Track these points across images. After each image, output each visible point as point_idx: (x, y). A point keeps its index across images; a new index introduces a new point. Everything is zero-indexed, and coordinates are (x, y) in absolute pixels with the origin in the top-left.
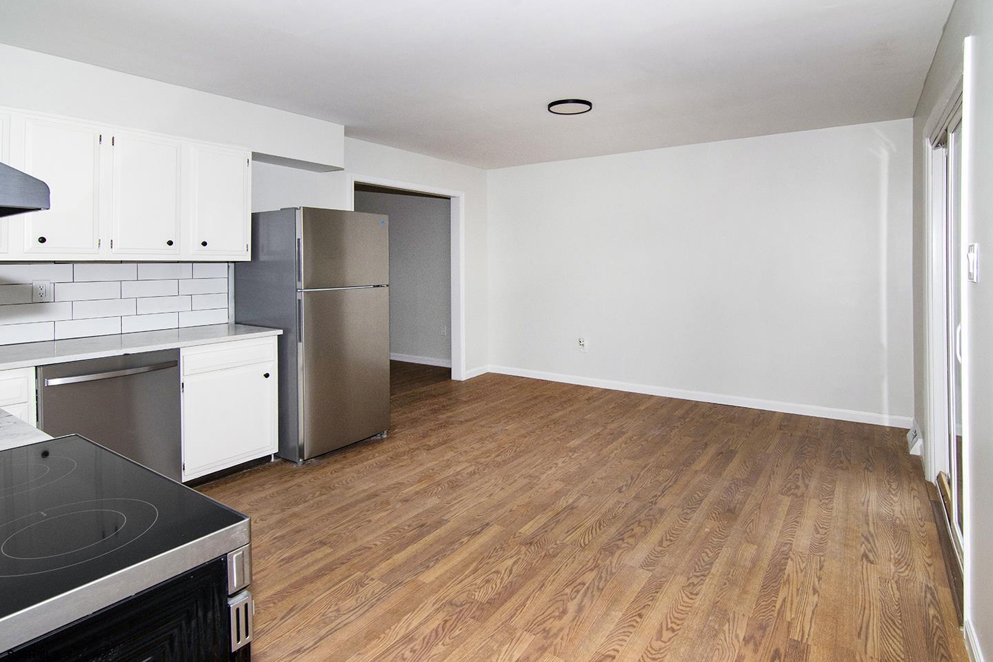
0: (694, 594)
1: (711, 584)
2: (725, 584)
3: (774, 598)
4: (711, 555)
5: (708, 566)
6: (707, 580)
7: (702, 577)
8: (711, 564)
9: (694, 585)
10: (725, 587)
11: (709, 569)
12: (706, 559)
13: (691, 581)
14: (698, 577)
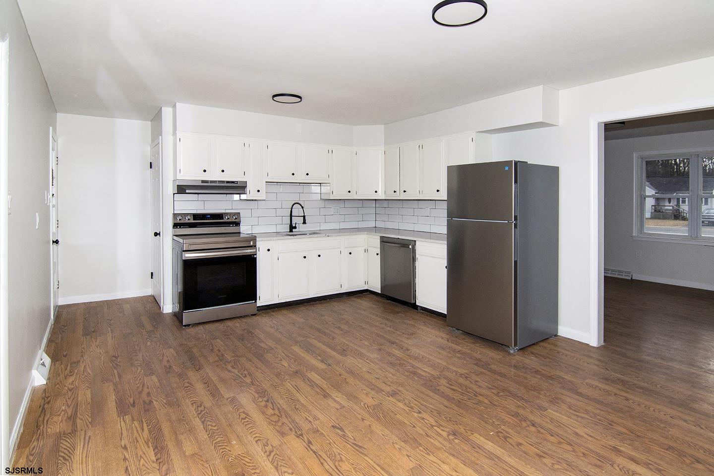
0: (193, 403)
1: (191, 412)
2: (183, 417)
3: (150, 427)
4: (210, 427)
5: (203, 420)
6: (195, 413)
7: (199, 412)
8: (203, 422)
9: (198, 407)
10: (182, 416)
11: (200, 419)
12: (209, 423)
13: (203, 407)
14: (201, 411)
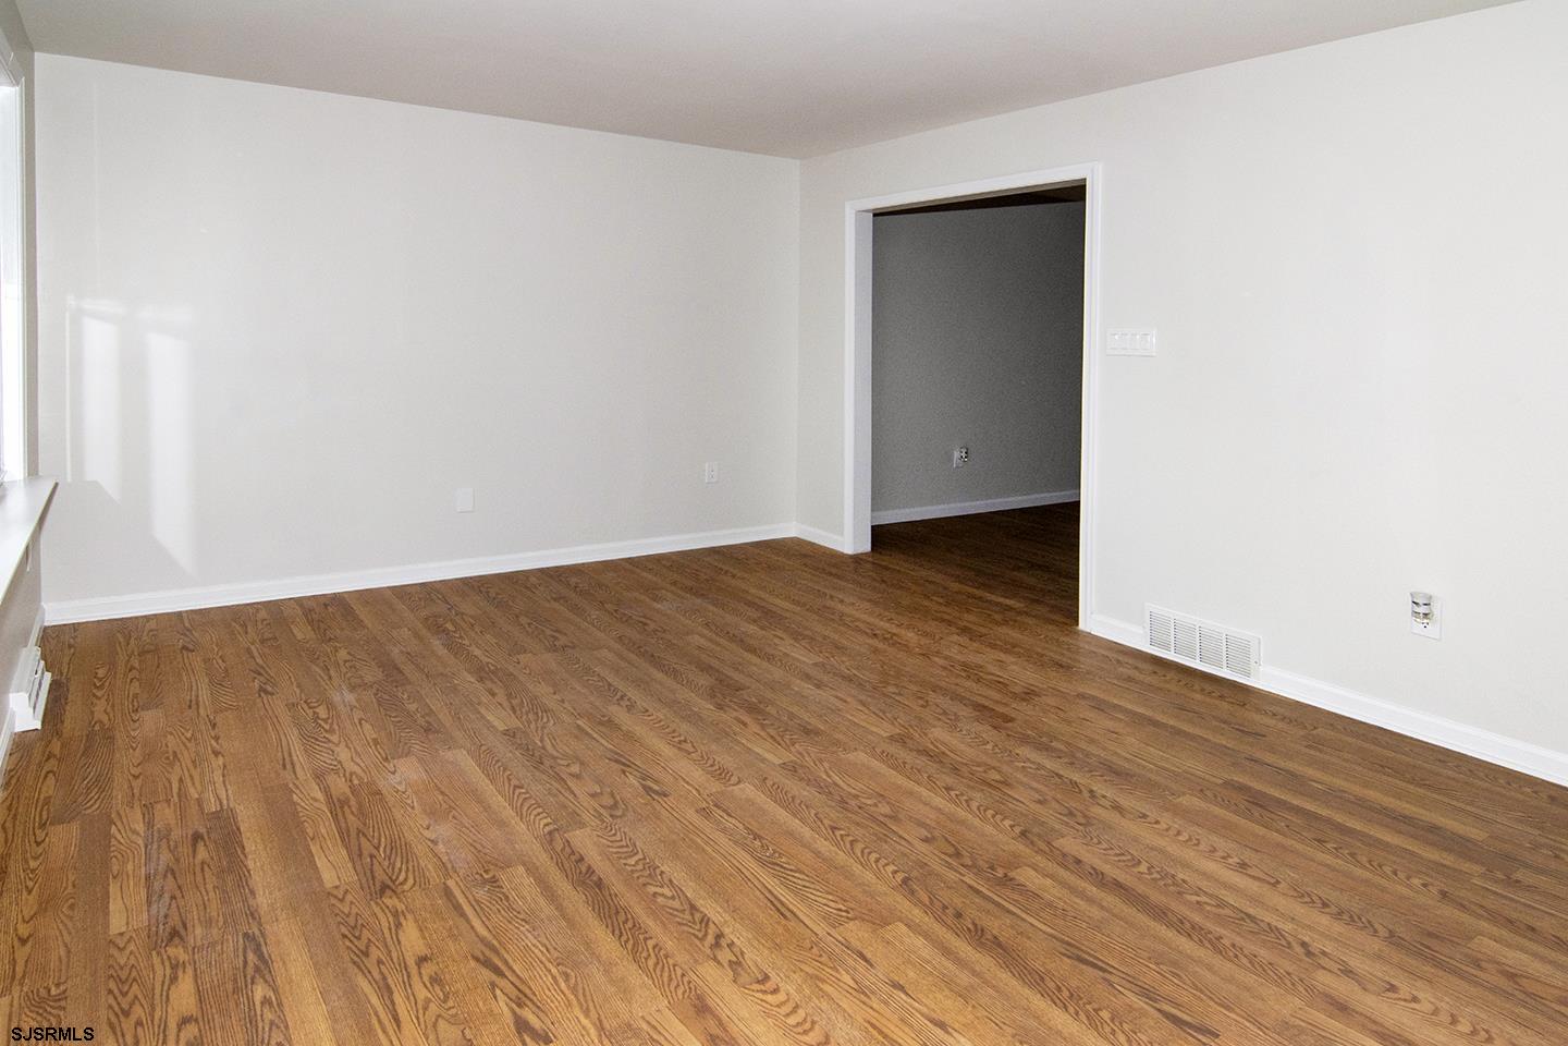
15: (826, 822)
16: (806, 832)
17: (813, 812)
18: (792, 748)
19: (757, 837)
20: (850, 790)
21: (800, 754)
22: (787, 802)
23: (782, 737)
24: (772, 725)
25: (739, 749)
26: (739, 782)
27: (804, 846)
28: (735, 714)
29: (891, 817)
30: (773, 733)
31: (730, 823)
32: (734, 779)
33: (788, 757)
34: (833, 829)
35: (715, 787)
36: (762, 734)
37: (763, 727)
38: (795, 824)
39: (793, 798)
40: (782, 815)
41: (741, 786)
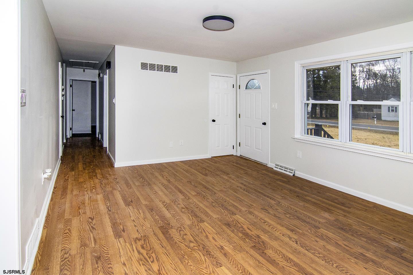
15: (227, 202)
16: (231, 201)
17: (229, 204)
18: (233, 219)
19: (240, 201)
20: (220, 208)
21: (231, 218)
22: (234, 206)
23: (236, 223)
24: (239, 228)
25: (248, 219)
26: (246, 211)
27: (232, 199)
28: (253, 233)
29: (213, 202)
30: (239, 225)
31: (246, 203)
32: (247, 211)
33: (234, 217)
34: (226, 201)
35: (251, 210)
36: (243, 225)
37: (242, 227)
38: (233, 202)
39: (233, 207)
40: (236, 204)
41: (245, 210)
